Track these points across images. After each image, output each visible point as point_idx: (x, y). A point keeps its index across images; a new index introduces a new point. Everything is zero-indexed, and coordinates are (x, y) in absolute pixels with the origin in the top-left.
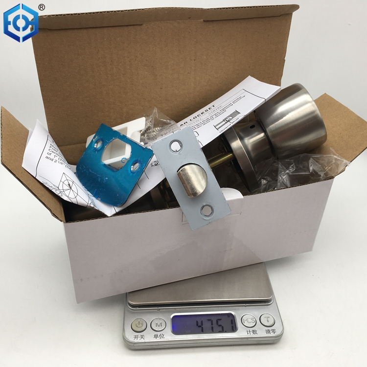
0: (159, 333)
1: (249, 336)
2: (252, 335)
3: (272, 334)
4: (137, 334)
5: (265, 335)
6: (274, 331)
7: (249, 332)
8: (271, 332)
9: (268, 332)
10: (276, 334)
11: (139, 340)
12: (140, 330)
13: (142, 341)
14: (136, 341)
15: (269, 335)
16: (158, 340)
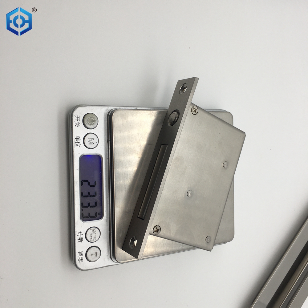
0: (81, 141)
1: (77, 234)
2: (77, 237)
3: (77, 258)
4: (81, 119)
5: (77, 250)
6: (81, 260)
7: (80, 234)
8: (80, 257)
9: (81, 254)
10: (77, 262)
11: (74, 121)
12: (86, 121)
13: (74, 124)
14: (74, 118)
15: (77, 254)
16: (75, 140)
